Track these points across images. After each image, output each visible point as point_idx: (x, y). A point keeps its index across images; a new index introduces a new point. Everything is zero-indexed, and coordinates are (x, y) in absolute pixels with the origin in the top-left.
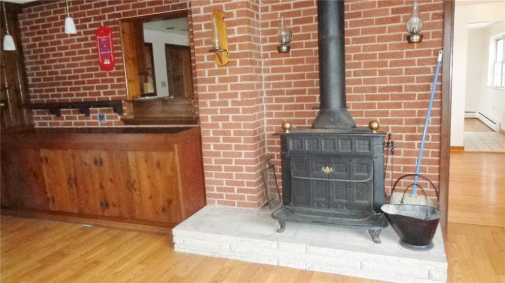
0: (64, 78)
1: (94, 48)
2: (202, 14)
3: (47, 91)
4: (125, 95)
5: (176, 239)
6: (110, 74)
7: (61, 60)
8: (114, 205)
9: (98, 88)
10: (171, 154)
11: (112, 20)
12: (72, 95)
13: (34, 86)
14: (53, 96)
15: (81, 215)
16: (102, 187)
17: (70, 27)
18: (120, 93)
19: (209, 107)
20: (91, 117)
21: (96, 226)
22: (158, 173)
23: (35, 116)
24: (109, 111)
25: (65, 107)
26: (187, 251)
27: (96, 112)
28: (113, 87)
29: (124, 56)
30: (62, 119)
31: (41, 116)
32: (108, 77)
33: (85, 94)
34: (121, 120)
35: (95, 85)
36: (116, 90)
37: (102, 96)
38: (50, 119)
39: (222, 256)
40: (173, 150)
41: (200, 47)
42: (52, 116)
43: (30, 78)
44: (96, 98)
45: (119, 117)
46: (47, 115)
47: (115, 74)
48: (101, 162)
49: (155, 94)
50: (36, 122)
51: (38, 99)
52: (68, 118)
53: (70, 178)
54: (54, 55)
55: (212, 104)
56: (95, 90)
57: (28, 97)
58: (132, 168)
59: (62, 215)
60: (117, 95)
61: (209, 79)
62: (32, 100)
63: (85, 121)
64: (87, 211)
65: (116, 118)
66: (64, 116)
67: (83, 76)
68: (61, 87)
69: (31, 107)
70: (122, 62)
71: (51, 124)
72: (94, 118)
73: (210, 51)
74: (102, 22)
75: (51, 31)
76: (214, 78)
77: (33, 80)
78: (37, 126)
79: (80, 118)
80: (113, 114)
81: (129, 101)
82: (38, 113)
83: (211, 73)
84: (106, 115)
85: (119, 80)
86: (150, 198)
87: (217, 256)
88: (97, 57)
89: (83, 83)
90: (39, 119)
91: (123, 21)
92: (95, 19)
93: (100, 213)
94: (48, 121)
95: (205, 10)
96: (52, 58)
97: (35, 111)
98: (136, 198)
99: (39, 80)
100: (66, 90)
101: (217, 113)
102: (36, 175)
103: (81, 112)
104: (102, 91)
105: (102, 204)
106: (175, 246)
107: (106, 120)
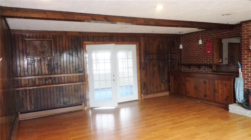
0: (193, 56)
1: (205, 47)
2: (246, 37)
3: (187, 60)
4: (214, 63)
5: (230, 108)
6: (209, 56)
7: (193, 51)
8: (208, 96)
9: (205, 60)
10: (230, 82)
11: (212, 39)
12: (195, 62)
13: (183, 58)
14: (189, 62)
15: (197, 98)
16: (205, 90)
17: (200, 42)
18: (212, 62)
19: (246, 68)
20: (201, 69)
21: (201, 102)
22: (225, 88)
23: (182, 68)
24: (208, 68)
25: (192, 66)
26: (233, 112)
27: (203, 68)
28: (210, 60)
29: (215, 50)
30: (191, 69)
31: (184, 68)
32: (209, 57)
33: (200, 62)
34: (212, 70)
35: (204, 59)
36: (211, 61)
37: (206, 63)
38: (187, 69)
39: (246, 115)
40: (231, 81)
41: (244, 48)
42: (188, 68)
43: (182, 56)
44: (204, 63)
45: (211, 70)
46: (186, 68)
47: (211, 56)
48: (206, 82)
49: (222, 63)
50: (182, 70)
51: (184, 63)
52: (193, 69)
53: (195, 87)
54: (191, 49)
55: (247, 67)
56: (203, 61)
57: (181, 62)
58: (216, 85)
59: (191, 98)
60: (211, 63)
61: (247, 59)
62: (182, 63)
63: (199, 70)
64: (199, 97)
65: (210, 70)
66: (192, 68)
67: (200, 56)
68: (192, 59)
69: (181, 65)
70: (214, 52)
71: (187, 71)
72: (202, 69)
73: (248, 50)
74: (208, 39)
75: (191, 42)
76: (249, 59)
77: (183, 57)
78: (182, 71)
79: (197, 69)
80: (209, 69)
81: (215, 65)
82: (183, 67)
83: (247, 57)
84: (206, 69)
85: (212, 58)
86: (221, 95)
87: (244, 115)
88: (205, 50)
89: (200, 58)
90: (183, 69)
91: (216, 39)
92: (206, 38)
93: (203, 98)
94: (186, 70)
95: (247, 36)
96: (190, 50)
97: (182, 66)
98: (216, 95)
99: (185, 57)
100: (194, 60)
101: (249, 70)
102: (184, 85)
103: (198, 67)
104: (206, 61)
105: (204, 95)
106: (229, 110)
107: (206, 71)
